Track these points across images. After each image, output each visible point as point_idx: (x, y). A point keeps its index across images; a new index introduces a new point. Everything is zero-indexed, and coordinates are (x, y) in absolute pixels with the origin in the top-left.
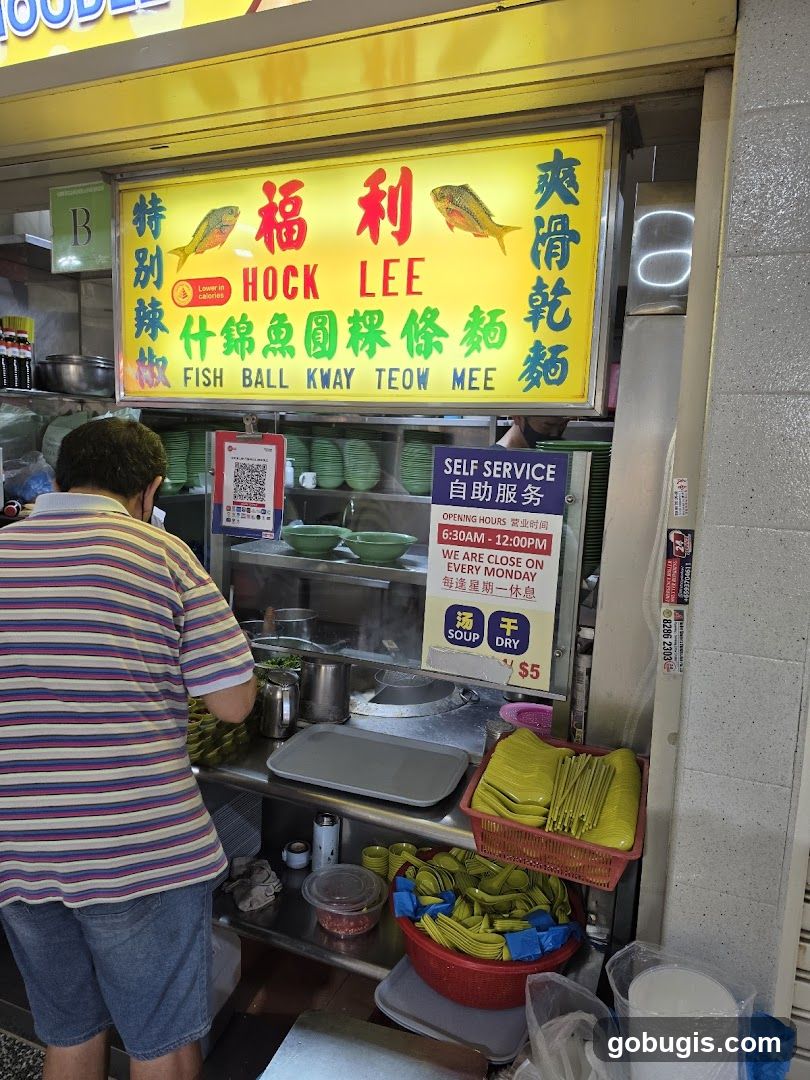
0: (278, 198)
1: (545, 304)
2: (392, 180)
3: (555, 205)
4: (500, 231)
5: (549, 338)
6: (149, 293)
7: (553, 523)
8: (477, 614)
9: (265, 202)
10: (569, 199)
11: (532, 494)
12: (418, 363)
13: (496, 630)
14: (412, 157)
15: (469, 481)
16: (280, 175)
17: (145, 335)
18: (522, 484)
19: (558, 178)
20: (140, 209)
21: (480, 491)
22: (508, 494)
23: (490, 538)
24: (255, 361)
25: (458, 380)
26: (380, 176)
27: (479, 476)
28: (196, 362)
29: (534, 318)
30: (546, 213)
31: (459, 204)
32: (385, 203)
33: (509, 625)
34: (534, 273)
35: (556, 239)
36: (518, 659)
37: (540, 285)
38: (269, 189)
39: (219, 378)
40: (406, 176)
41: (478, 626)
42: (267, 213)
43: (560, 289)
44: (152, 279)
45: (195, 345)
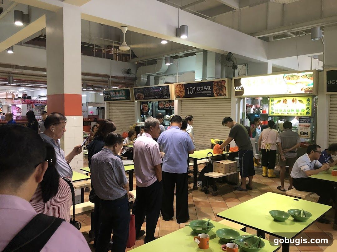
0: (285, 100)
1: (308, 109)
2: (295, 99)
3: (308, 102)
4: (304, 103)
5: (308, 111)
6: (272, 107)
7: (310, 124)
8: (303, 132)
9: (283, 100)
10: (309, 101)
11: (308, 122)
12: (297, 113)
13: (305, 133)
14: (296, 98)
15: (302, 121)
16: (285, 98)
17: (272, 110)
18: (307, 121)
19: (308, 100)
20: (272, 100)
21: (303, 122)
22: (305, 122)
23: (304, 126)
24: (282, 112)
25: (301, 114)
26: (294, 99)
27: (303, 120)
28: (277, 112)
29: (307, 110)
30: (307, 102)
31: (300, 101)
32: (294, 101)
33: (306, 133)
34: (307, 106)
35: (308, 104)
36: (307, 136)
37: (307, 107)
38: (284, 99)
39: (279, 114)
40: (296, 99)
41: (303, 133)
42: (284, 101)
43: (309, 108)
44: (273, 106)
45: (277, 111)
